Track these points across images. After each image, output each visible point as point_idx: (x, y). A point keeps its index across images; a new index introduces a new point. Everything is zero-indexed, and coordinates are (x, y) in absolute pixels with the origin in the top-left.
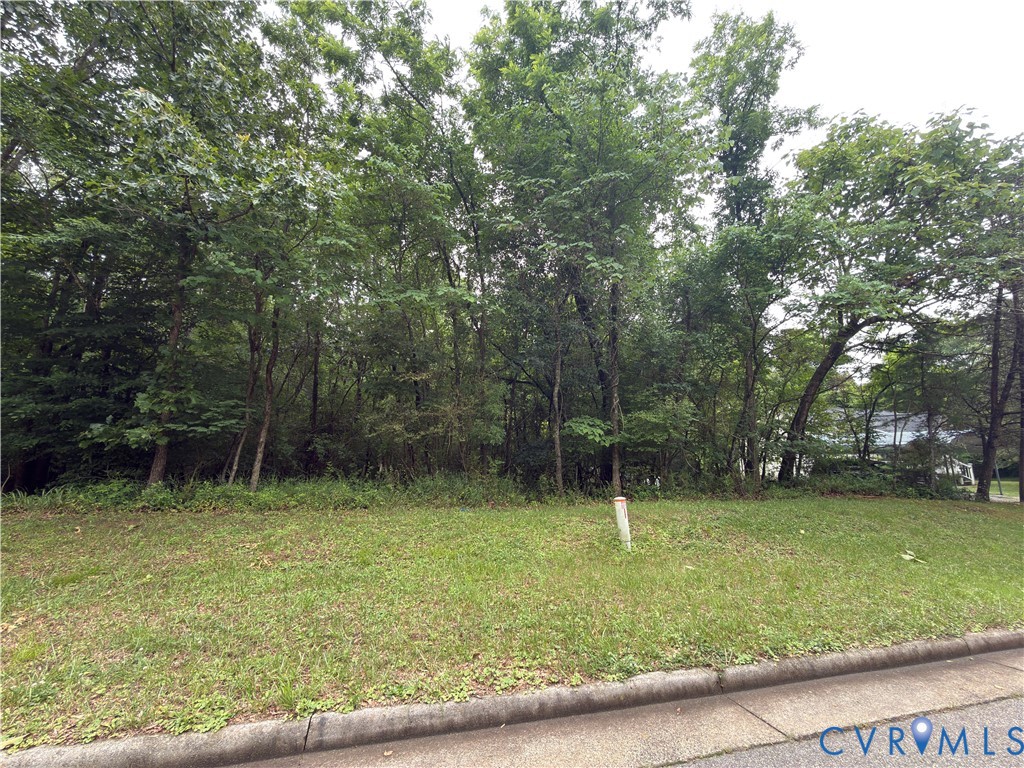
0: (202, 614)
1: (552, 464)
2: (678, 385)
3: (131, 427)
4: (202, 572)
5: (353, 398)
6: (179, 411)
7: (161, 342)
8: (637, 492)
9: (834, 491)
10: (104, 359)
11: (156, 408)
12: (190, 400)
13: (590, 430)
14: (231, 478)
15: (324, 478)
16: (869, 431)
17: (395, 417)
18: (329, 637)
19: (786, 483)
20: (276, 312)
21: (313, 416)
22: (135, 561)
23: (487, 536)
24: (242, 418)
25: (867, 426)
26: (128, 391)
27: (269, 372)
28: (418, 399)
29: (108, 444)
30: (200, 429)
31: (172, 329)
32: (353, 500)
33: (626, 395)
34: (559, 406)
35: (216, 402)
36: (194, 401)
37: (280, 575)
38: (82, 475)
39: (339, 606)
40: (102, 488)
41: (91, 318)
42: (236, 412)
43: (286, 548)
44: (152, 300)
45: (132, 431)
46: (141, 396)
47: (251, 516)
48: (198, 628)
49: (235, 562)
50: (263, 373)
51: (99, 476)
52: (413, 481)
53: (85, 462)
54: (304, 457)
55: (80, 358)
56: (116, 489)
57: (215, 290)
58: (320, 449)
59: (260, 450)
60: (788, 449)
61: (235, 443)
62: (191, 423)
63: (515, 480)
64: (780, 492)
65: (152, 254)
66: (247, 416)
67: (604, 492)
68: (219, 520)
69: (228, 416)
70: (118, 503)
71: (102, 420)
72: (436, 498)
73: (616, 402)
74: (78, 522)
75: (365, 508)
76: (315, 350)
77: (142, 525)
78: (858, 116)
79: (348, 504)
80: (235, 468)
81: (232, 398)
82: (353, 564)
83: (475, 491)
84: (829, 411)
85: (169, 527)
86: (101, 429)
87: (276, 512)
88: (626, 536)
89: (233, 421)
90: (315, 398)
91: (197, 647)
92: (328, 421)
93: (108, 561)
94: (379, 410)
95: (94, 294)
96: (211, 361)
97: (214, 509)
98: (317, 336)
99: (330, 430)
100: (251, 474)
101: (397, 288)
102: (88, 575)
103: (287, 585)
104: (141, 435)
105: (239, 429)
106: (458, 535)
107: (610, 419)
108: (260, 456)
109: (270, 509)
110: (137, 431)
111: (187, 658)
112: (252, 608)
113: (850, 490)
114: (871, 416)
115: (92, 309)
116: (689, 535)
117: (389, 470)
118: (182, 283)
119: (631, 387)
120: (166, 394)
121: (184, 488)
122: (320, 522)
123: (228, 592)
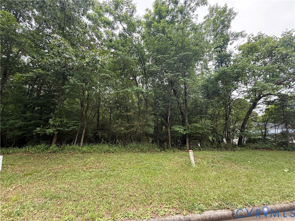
0: (66, 187)
1: (168, 140)
2: (206, 116)
3: (48, 129)
4: (66, 172)
5: (109, 120)
6: (61, 124)
7: (56, 104)
8: (194, 148)
9: (256, 148)
10: (41, 109)
11: (55, 123)
12: (64, 121)
13: (179, 129)
14: (75, 143)
15: (101, 144)
16: (265, 129)
17: (121, 126)
18: (105, 195)
19: (241, 146)
20: (88, 95)
21: (98, 125)
22: (47, 168)
23: (150, 162)
24: (78, 126)
25: (265, 127)
26: (47, 118)
27: (86, 113)
28: (128, 120)
29: (41, 133)
30: (67, 129)
31: (59, 101)
32: (110, 150)
33: (190, 119)
34: (170, 122)
35: (71, 121)
36: (65, 121)
37: (89, 174)
38: (34, 142)
39: (107, 184)
40: (39, 146)
41: (38, 98)
42: (77, 124)
43: (90, 165)
44: (54, 93)
45: (48, 130)
46: (51, 120)
47: (80, 155)
48: (65, 191)
49: (76, 169)
50: (84, 113)
51: (38, 143)
52: (127, 145)
53: (35, 139)
54: (95, 137)
55: (35, 109)
56: (43, 147)
57: (72, 90)
58: (100, 135)
59: (83, 135)
60: (241, 135)
61: (76, 133)
62: (64, 127)
63: (157, 144)
64: (239, 148)
65: (55, 80)
66: (80, 126)
67: (184, 148)
68: (71, 156)
69: (74, 125)
70: (43, 151)
71: (40, 127)
72: (134, 150)
73: (187, 121)
74: (32, 156)
75: (113, 153)
76: (99, 106)
77: (50, 157)
78: (259, 34)
79: (108, 151)
80: (76, 140)
81: (75, 120)
82: (110, 170)
83: (145, 148)
84: (252, 123)
85: (57, 158)
86: (39, 129)
87: (87, 154)
88: (193, 162)
89: (76, 127)
90: (98, 120)
91: (65, 198)
92: (102, 127)
93: (40, 169)
94: (117, 123)
95: (39, 91)
96: (70, 110)
97: (70, 152)
98: (99, 102)
99: (102, 129)
100: (80, 142)
101: (122, 88)
102: (34, 172)
103: (91, 177)
104: (50, 131)
105: (77, 129)
106: (141, 162)
107: (185, 126)
108: (83, 137)
109: (86, 153)
110: (49, 130)
111: (62, 201)
112: (81, 184)
113: (261, 148)
114: (266, 125)
115: (38, 96)
116: (213, 162)
117: (119, 141)
118: (63, 87)
119: (191, 116)
120: (58, 119)
121: (62, 146)
122: (100, 157)
123: (74, 179)
